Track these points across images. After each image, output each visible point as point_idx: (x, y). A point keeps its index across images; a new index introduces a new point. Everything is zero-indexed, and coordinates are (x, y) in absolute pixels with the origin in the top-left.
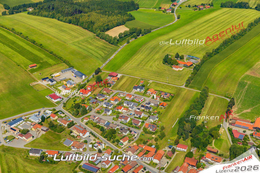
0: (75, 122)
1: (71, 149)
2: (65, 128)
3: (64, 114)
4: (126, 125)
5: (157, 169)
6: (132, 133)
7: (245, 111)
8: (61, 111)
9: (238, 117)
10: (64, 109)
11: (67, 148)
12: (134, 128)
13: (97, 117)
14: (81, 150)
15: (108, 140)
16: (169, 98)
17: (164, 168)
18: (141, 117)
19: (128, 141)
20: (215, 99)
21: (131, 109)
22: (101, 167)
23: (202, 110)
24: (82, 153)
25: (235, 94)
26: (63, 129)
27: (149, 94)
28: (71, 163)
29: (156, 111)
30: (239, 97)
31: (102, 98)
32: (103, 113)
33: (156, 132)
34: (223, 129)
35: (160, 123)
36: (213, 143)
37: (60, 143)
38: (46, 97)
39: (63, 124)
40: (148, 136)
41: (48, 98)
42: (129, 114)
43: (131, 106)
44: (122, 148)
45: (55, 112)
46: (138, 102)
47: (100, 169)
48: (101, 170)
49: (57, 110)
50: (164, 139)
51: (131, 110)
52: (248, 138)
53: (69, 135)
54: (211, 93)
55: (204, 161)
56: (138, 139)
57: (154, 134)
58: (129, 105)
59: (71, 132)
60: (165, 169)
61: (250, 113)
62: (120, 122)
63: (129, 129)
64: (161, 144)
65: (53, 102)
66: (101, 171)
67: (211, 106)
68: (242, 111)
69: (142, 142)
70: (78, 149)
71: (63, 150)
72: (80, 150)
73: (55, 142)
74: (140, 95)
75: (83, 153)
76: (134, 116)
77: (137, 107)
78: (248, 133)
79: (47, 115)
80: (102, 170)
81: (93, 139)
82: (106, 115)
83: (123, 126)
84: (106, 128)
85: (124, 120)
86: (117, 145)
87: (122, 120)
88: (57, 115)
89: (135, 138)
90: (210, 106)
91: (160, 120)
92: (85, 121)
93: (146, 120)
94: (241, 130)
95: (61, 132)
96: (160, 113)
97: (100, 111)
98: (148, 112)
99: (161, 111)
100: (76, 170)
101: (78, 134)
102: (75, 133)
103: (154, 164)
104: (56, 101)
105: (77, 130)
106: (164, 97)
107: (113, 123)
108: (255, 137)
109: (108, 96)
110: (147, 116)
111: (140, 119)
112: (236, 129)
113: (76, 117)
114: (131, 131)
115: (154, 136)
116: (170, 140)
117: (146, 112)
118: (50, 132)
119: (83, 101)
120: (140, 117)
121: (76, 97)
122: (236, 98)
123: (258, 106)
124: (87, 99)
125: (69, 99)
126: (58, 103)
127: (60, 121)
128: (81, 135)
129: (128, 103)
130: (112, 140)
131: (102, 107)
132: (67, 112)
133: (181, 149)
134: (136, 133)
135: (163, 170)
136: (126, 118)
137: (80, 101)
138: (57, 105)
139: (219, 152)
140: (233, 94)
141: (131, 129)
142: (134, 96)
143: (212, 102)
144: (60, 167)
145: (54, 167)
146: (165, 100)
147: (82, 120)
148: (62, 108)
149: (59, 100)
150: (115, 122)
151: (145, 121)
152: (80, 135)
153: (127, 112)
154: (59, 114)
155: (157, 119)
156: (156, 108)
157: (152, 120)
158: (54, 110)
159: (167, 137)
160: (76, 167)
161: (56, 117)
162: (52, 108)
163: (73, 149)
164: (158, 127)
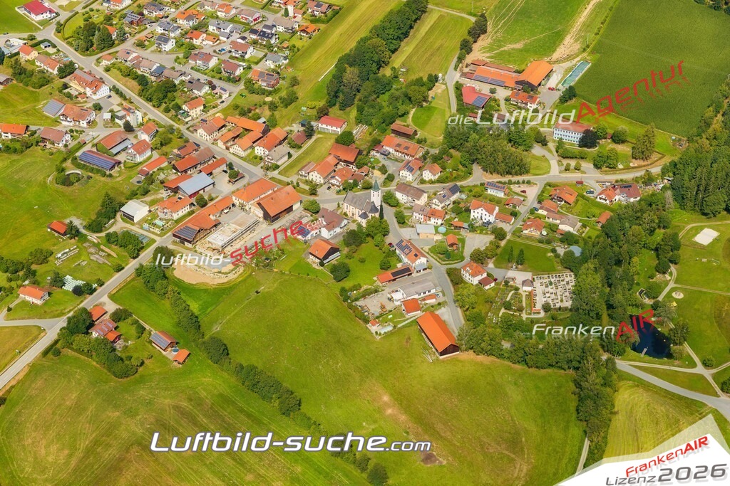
0: (80, 65)
1: (60, 123)
2: (53, 79)
3: (54, 46)
4: (205, 74)
5: (262, 167)
6: (215, 91)
7: (508, 47)
8: (49, 41)
9: (488, 60)
10: (56, 36)
11: (49, 121)
12: (224, 80)
13: (135, 55)
14: (84, 124)
15: (154, 106)
16: (326, 16)
17: (277, 167)
18: (247, 57)
19: (202, 108)
20: (441, 17)
21: (225, 39)
22: (125, 161)
23: (402, 44)
24: (84, 132)
25: (495, 8)
26: (45, 81)
27: (278, 5)
28: (56, 153)
29: (286, 44)
30: (503, 14)
31: (157, 13)
32: (154, 48)
33: (276, 91)
34: (444, 87)
35: (290, 70)
36: (411, 115)
37: (35, 109)
38: (16, 9)
39: (49, 70)
40: (256, 98)
41: (21, 13)
42: (217, 51)
43: (225, 31)
44: (187, 123)
45: (34, 42)
46: (244, 23)
47: (122, 165)
48: (124, 166)
49: (39, 39)
50: (293, 105)
51: (224, 42)
52: (499, 106)
53: (60, 92)
54: (437, 5)
55: (378, 155)
56: (228, 106)
57: (270, 93)
58: (222, 30)
59: (66, 86)
60: (281, 168)
61: (521, 50)
62: (191, 66)
63: (210, 83)
64: (282, 117)
65: (33, 20)
66: (123, 168)
67: (426, 33)
68: (500, 46)
69: (237, 112)
70: (77, 123)
71: (41, 125)
72: (81, 125)
73: (23, 108)
74: (255, 7)
75: (87, 131)
76: (229, 54)
77: (240, 34)
78: (502, 94)
79: (11, 49)
80: (127, 166)
81: (118, 103)
82: (160, 51)
83: (197, 75)
84: (153, 79)
85: (201, 62)
86: (175, 118)
87: (198, 62)
88: (36, 50)
89: (223, 102)
90: (423, 34)
91: (291, 64)
92: (105, 63)
93: (257, 63)
94: (485, 89)
95: (40, 87)
96: (296, 49)
97: (147, 43)
98: (265, 46)
99: (299, 44)
100: (64, 165)
101: (82, 90)
102: (75, 87)
103: (256, 157)
104: (40, 18)
105: (80, 80)
106: (315, 12)
107: (173, 68)
108: (515, 103)
109: (173, 10)
110: (261, 54)
111: (244, 60)
112: (473, 86)
113: (84, 55)
114: (213, 87)
115: (269, 99)
116: (305, 108)
117: (261, 45)
118: (13, 87)
119: (109, 19)
120: (244, 57)
121: (92, 10)
122: (496, 17)
123: (544, 36)
124: (118, 15)
125: (74, 15)
126: (44, 23)
127: (41, 62)
128: (89, 91)
129: (219, 24)
130: (164, 105)
131: (152, 33)
132: (63, 43)
133: (329, 127)
134: (226, 91)
135: (274, 170)
136: (207, 57)
137: (102, 19)
138: (40, 27)
139: (419, 135)
140: (492, 7)
141: (215, 82)
142: (238, 10)
143: (431, 27)
144: (29, 160)
145: (14, 161)
146: (315, 20)
147: (98, 61)
148: (52, 35)
149: (47, 16)
150: (178, 67)
151: (252, 66)
152: (86, 94)
153: (212, 46)
154: (43, 47)
155: (284, 61)
156: (288, 36)
157: (270, 64)
158: (32, 38)
159: (300, 101)
160: (65, 160)
161: (34, 54)
162: (26, 35)
163: (64, 123)
164: (284, 78)
